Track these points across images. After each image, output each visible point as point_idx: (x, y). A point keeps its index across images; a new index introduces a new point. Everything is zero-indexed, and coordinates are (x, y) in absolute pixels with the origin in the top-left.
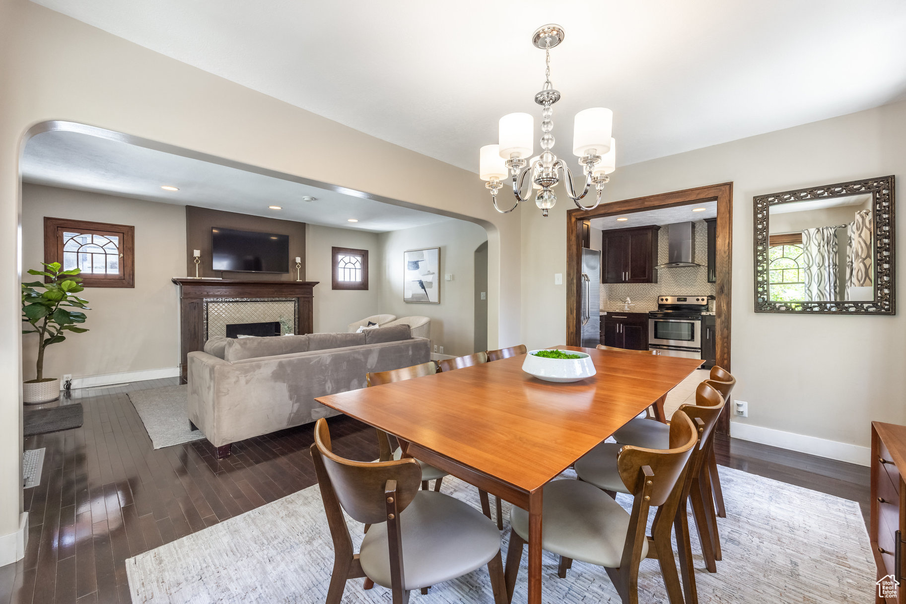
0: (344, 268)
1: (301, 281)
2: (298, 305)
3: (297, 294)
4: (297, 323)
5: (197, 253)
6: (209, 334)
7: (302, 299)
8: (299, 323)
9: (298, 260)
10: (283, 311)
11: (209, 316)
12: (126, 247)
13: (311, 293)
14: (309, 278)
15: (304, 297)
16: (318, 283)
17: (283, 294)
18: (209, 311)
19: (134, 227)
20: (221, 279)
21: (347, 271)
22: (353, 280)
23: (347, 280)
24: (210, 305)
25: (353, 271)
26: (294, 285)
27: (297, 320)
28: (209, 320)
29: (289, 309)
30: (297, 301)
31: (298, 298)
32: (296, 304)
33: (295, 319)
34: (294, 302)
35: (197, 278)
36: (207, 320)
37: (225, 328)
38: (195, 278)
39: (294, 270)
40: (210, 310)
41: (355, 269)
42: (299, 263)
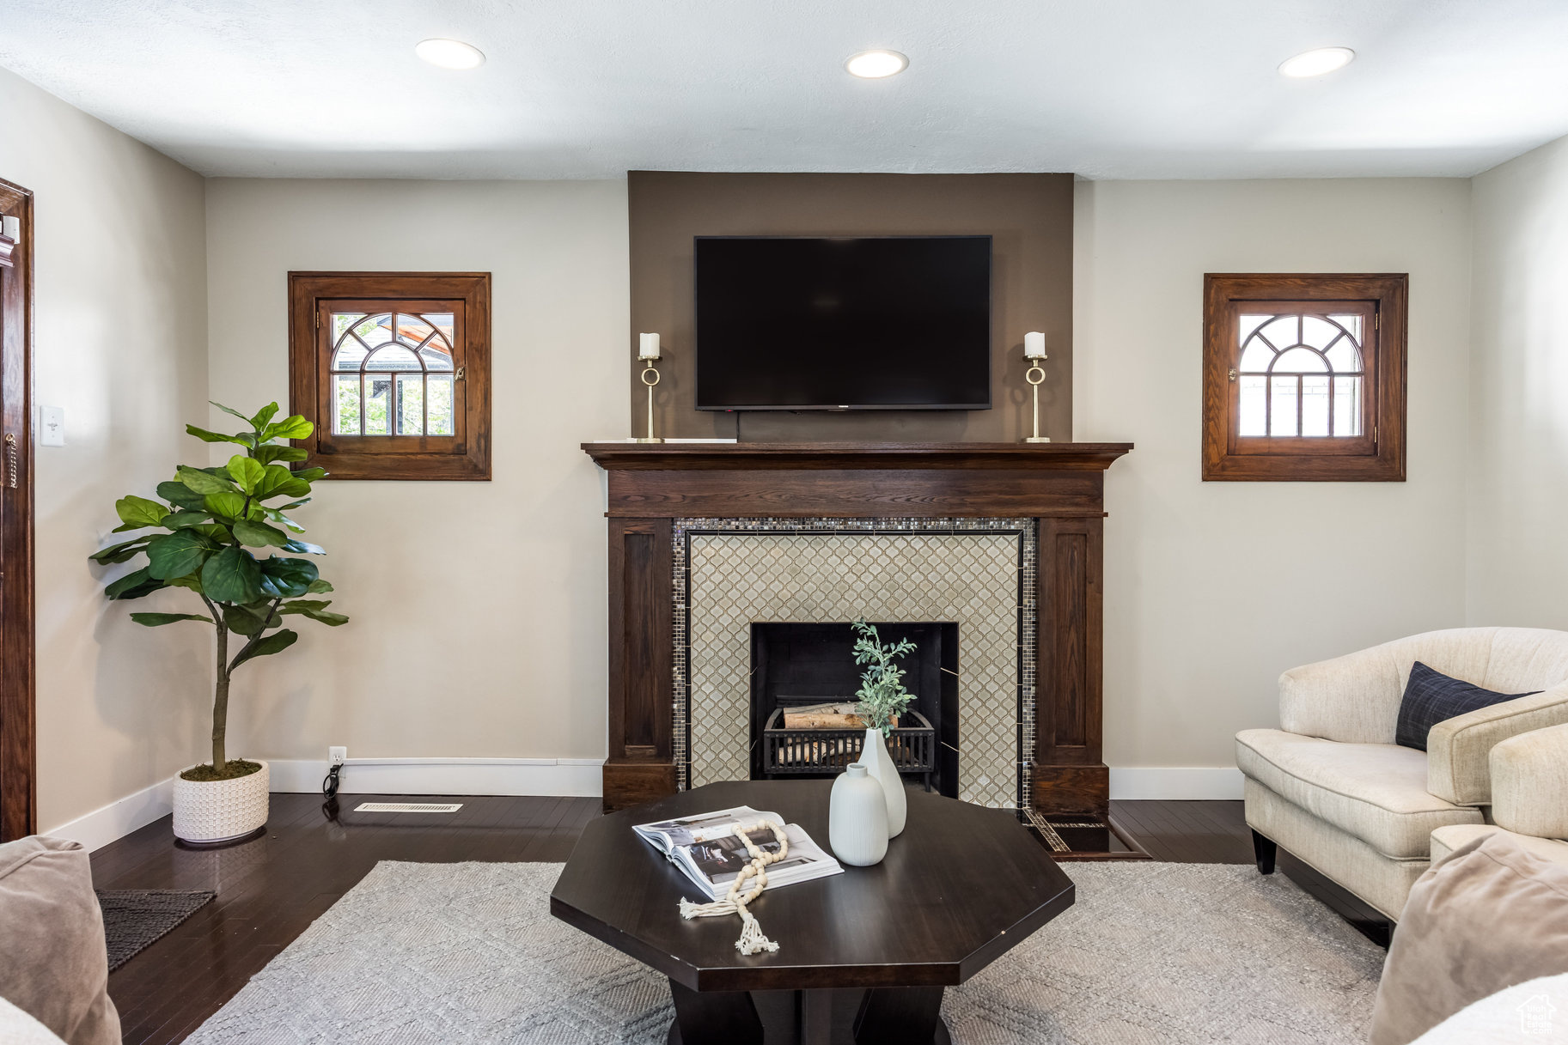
0: (1269, 374)
1: (1046, 440)
2: (1037, 552)
3: (1031, 503)
4: (1029, 632)
5: (650, 345)
6: (694, 654)
7: (1054, 525)
8: (1036, 632)
9: (1035, 344)
10: (967, 577)
11: (694, 586)
12: (471, 344)
13: (1096, 497)
14: (1088, 428)
15: (1059, 518)
16: (1126, 448)
17: (969, 500)
18: (694, 569)
19: (489, 274)
20: (734, 441)
21: (1284, 389)
22: (1315, 428)
23: (1284, 428)
24: (698, 543)
25: (1316, 388)
26: (1020, 458)
27: (1029, 617)
28: (694, 603)
29: (992, 568)
30: (1029, 532)
31: (1036, 520)
32: (1029, 547)
33: (1020, 612)
34: (1014, 539)
35: (651, 440)
36: (688, 603)
37: (745, 636)
38: (643, 441)
39: (1019, 395)
40: (697, 561)
41: (1331, 374)
42: (1040, 360)
